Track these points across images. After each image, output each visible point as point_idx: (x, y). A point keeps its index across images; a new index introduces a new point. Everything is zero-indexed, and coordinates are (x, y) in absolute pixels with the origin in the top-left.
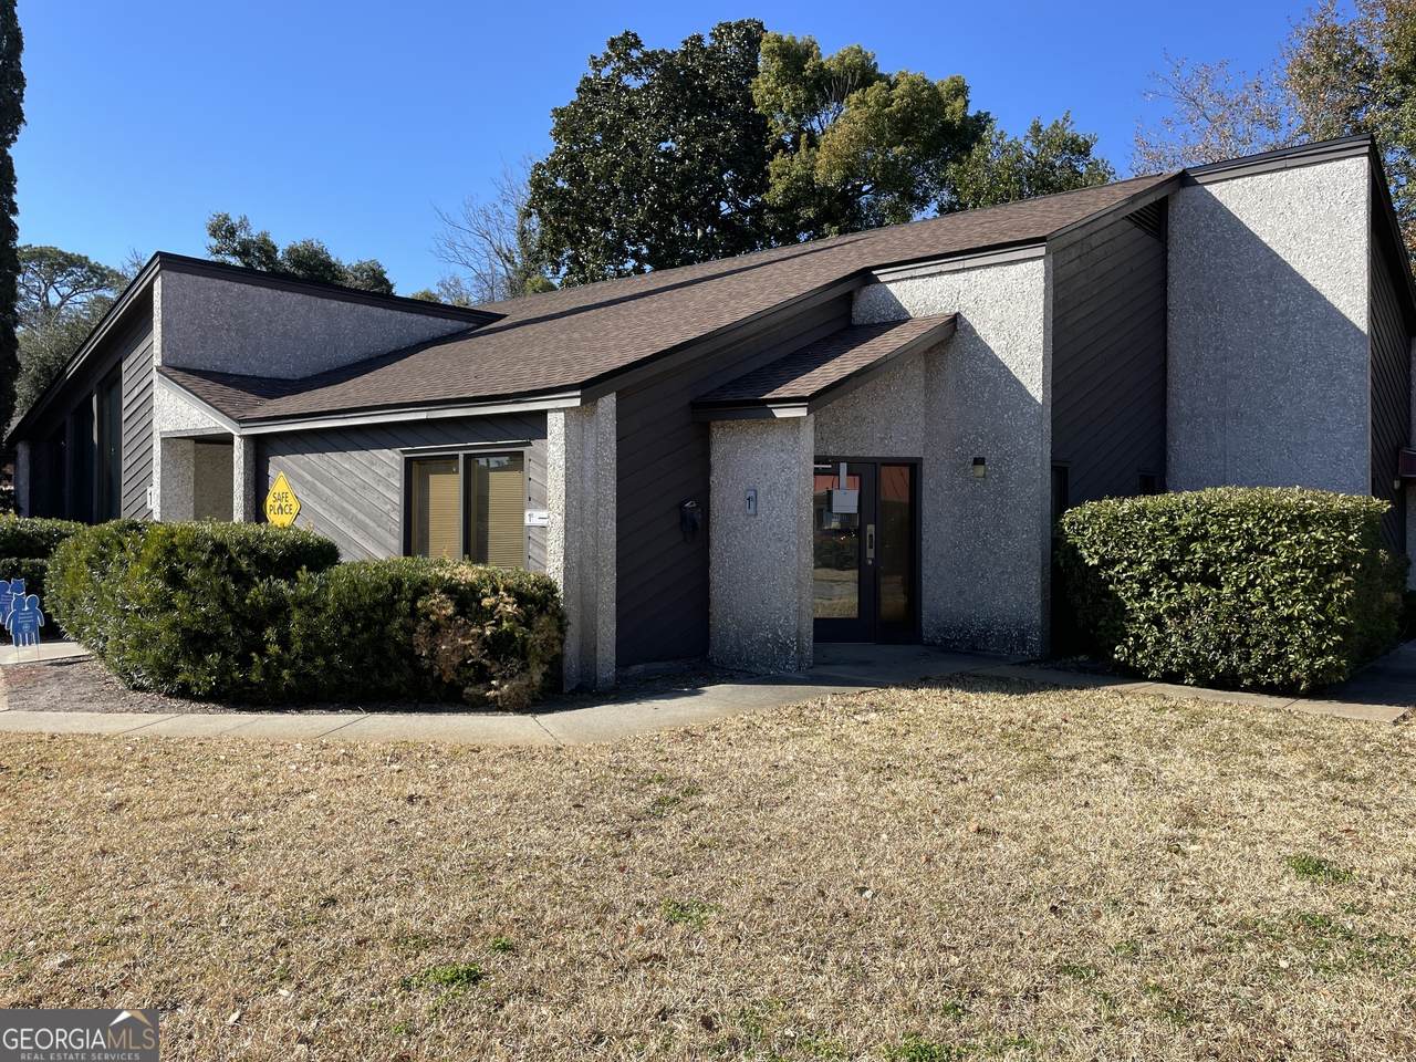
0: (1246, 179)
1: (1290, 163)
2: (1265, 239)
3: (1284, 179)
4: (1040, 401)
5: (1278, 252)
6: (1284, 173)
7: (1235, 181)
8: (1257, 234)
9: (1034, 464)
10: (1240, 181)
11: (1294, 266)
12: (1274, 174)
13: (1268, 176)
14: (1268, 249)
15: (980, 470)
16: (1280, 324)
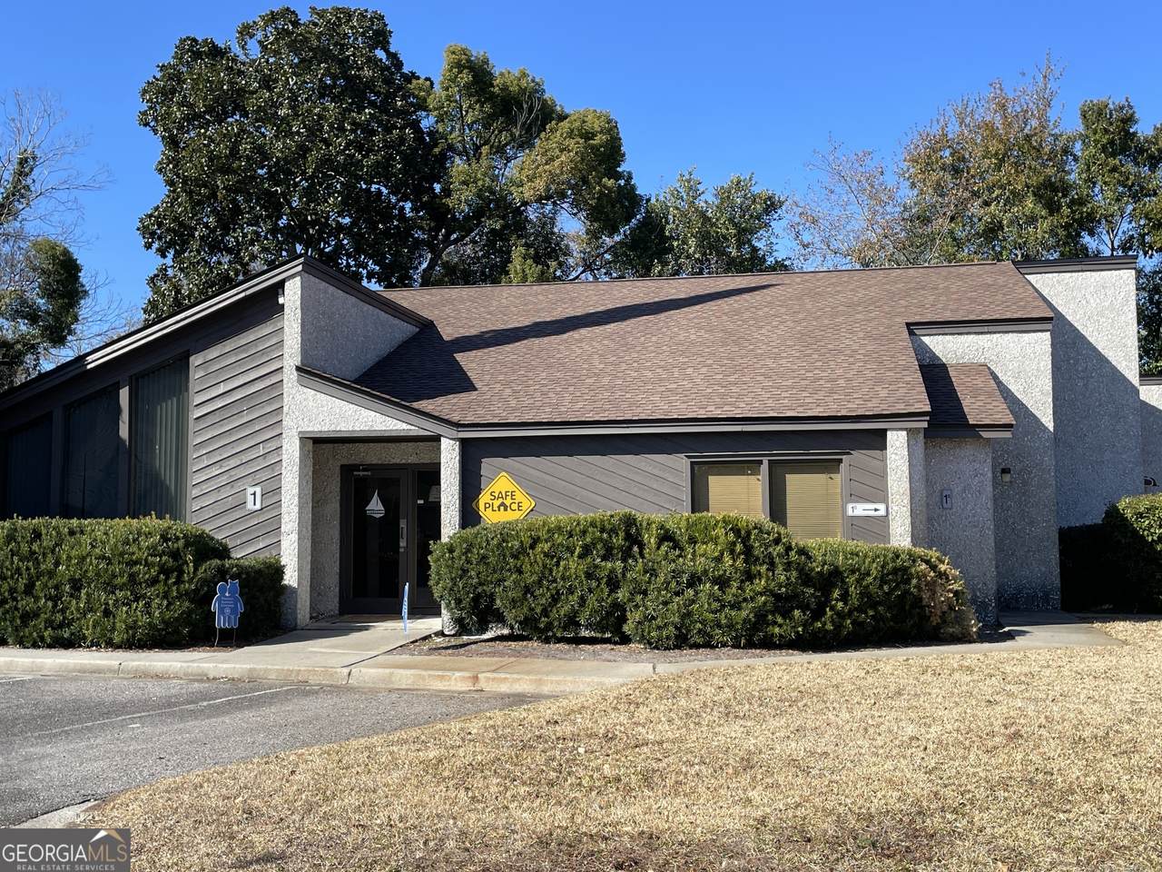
0: (1055, 274)
1: (1084, 267)
2: (1069, 318)
3: (1080, 279)
4: (1052, 430)
5: (1079, 328)
6: (1080, 274)
7: (1047, 275)
8: (1064, 313)
9: (1050, 474)
10: (1050, 275)
11: (1089, 339)
12: (1073, 274)
13: (1069, 274)
14: (1072, 325)
15: (1007, 478)
16: (1082, 378)
